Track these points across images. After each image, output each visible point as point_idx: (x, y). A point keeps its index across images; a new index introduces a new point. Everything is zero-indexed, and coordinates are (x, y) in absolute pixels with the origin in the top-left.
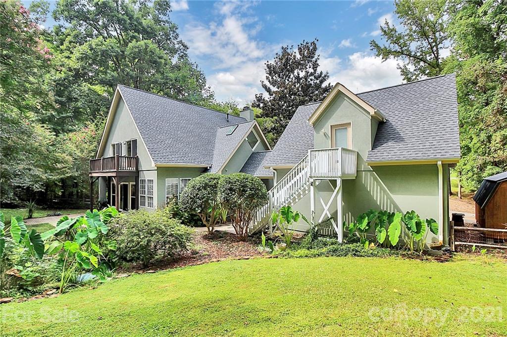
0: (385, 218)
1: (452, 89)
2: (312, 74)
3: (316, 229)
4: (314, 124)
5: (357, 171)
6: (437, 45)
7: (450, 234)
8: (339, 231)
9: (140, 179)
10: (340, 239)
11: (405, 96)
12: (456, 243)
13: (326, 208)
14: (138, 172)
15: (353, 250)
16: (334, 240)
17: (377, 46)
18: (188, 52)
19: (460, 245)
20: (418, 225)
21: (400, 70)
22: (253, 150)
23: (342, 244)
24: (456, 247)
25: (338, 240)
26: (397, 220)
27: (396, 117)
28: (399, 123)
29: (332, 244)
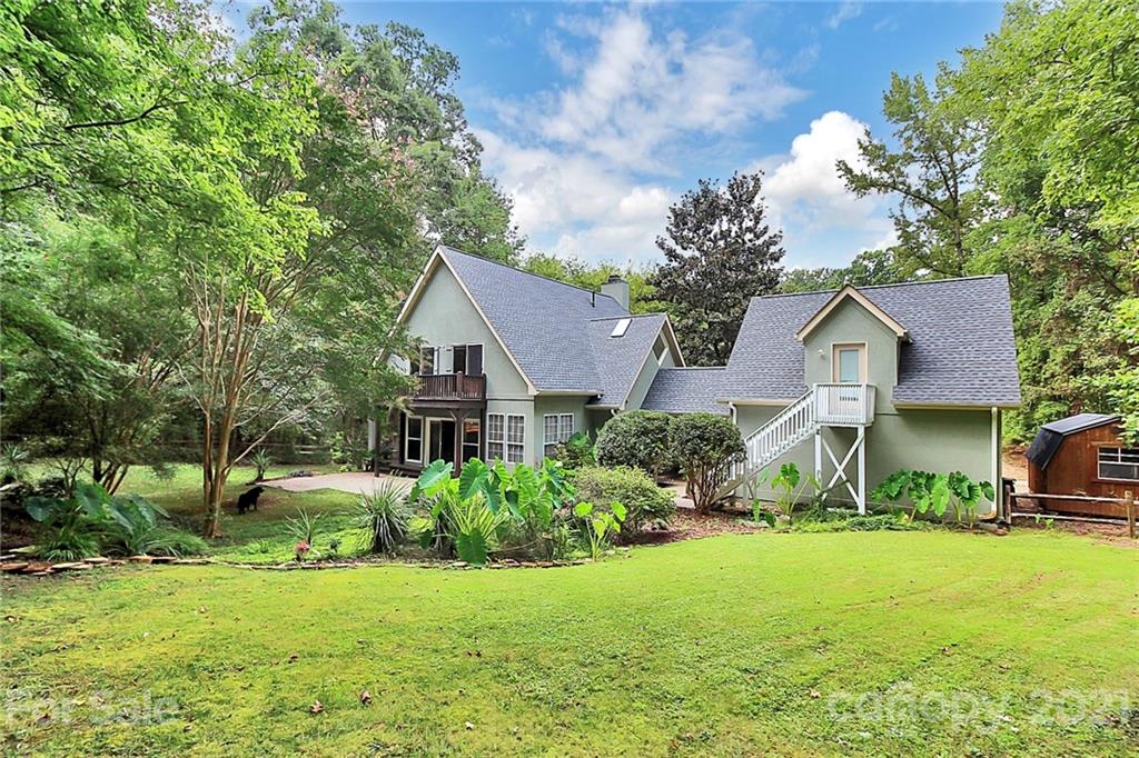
0: (922, 481)
1: (1003, 301)
2: (749, 230)
3: (825, 495)
4: (806, 340)
5: (875, 414)
6: (955, 177)
7: (1004, 503)
8: (861, 501)
9: (488, 414)
10: (862, 510)
11: (936, 303)
12: (1014, 515)
13: (840, 469)
14: (485, 402)
15: (886, 523)
16: (852, 511)
17: (849, 171)
18: (482, 156)
19: (1018, 517)
20: (970, 488)
21: (893, 220)
22: (660, 363)
23: (865, 516)
24: (1013, 518)
25: (859, 511)
26: (940, 484)
27: (927, 337)
28: (933, 346)
29: (853, 516)
